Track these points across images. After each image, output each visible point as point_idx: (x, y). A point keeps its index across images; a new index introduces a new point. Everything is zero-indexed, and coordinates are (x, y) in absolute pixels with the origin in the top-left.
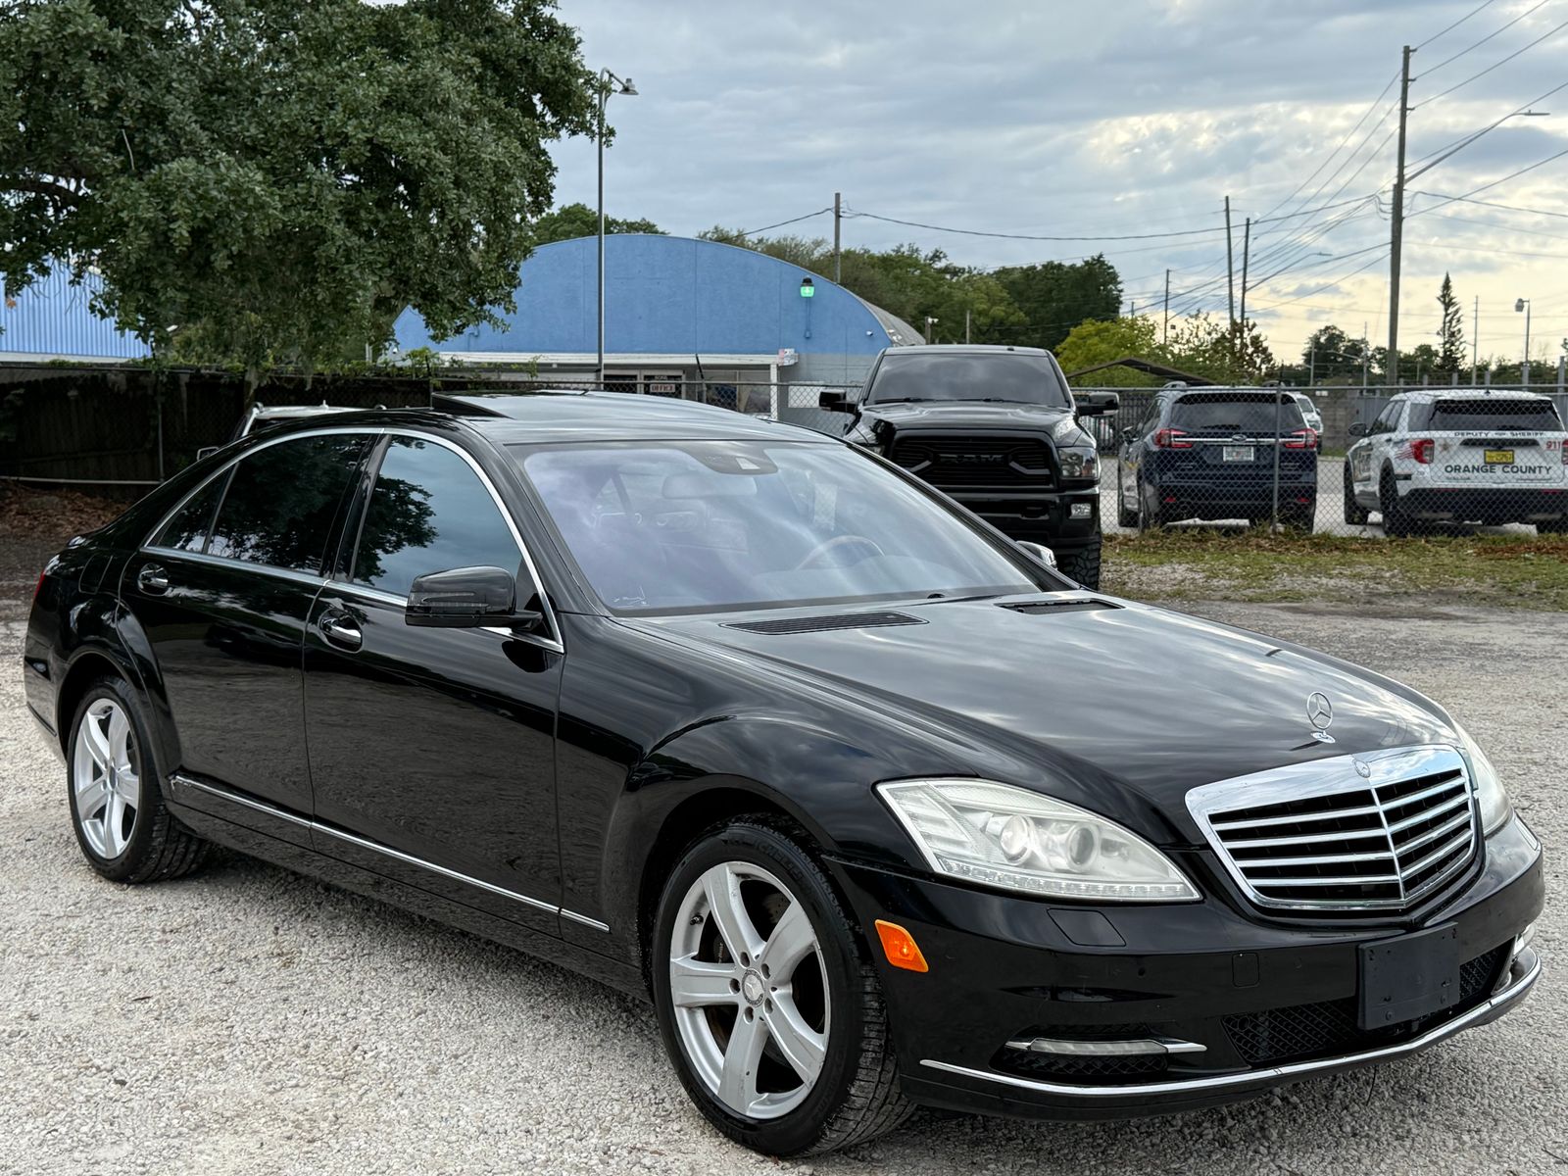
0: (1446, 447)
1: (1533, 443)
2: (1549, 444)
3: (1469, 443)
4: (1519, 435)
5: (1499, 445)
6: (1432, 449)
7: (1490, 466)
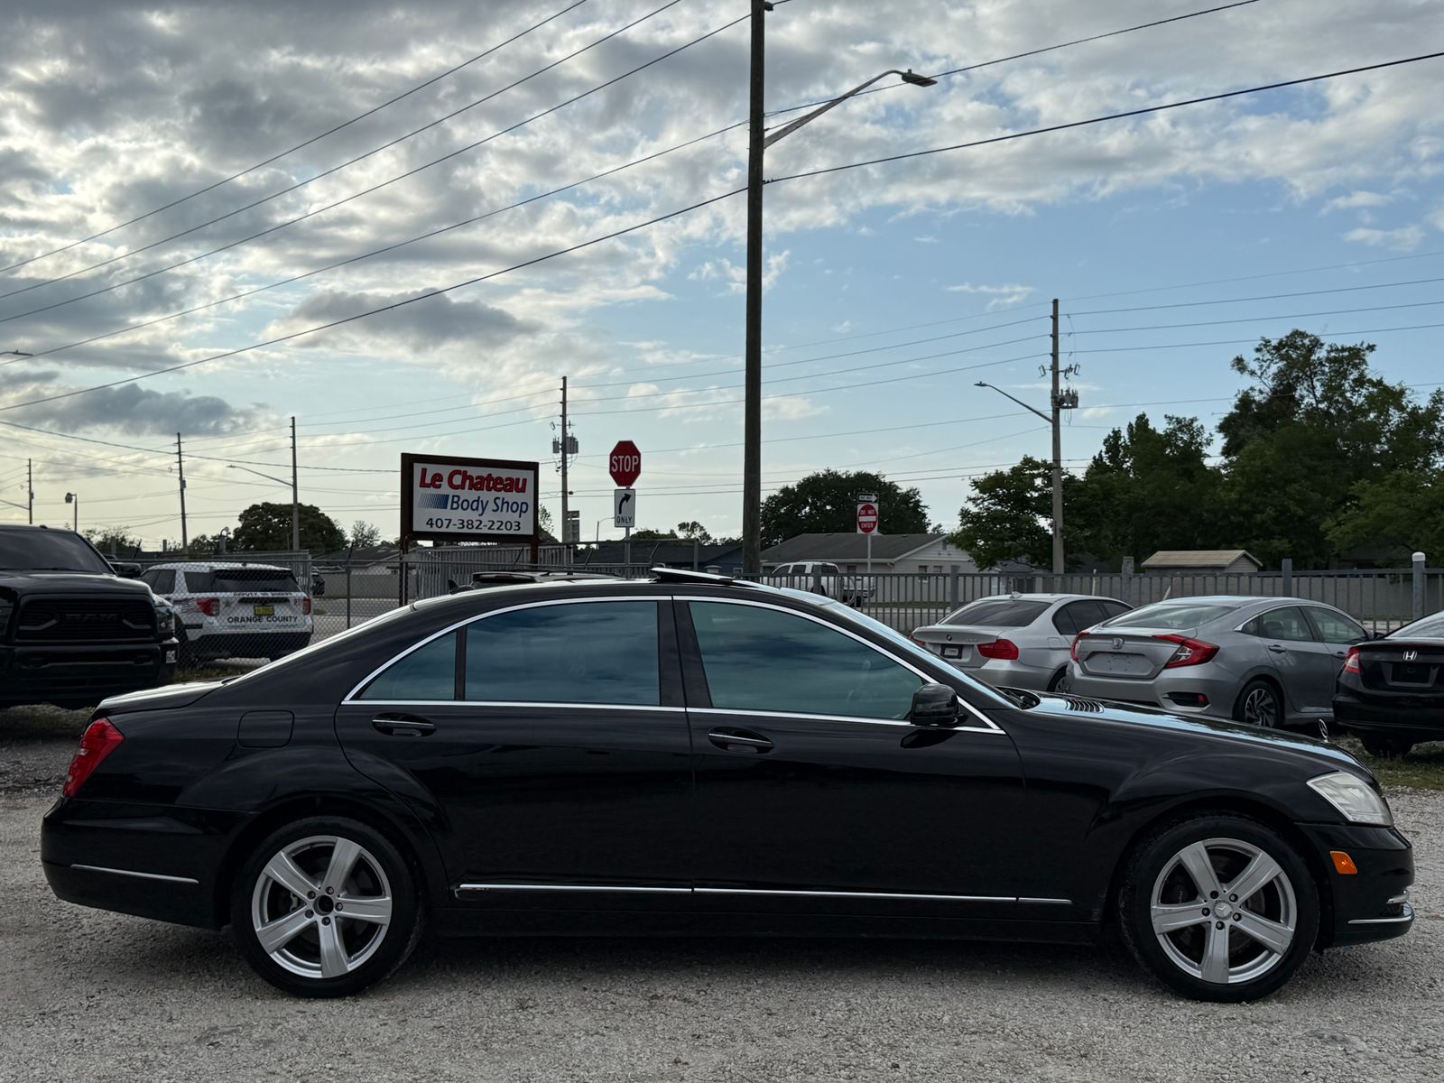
0: (228, 604)
1: (286, 600)
2: (296, 601)
3: (243, 601)
4: (277, 594)
5: (264, 602)
6: (218, 606)
7: (258, 617)
